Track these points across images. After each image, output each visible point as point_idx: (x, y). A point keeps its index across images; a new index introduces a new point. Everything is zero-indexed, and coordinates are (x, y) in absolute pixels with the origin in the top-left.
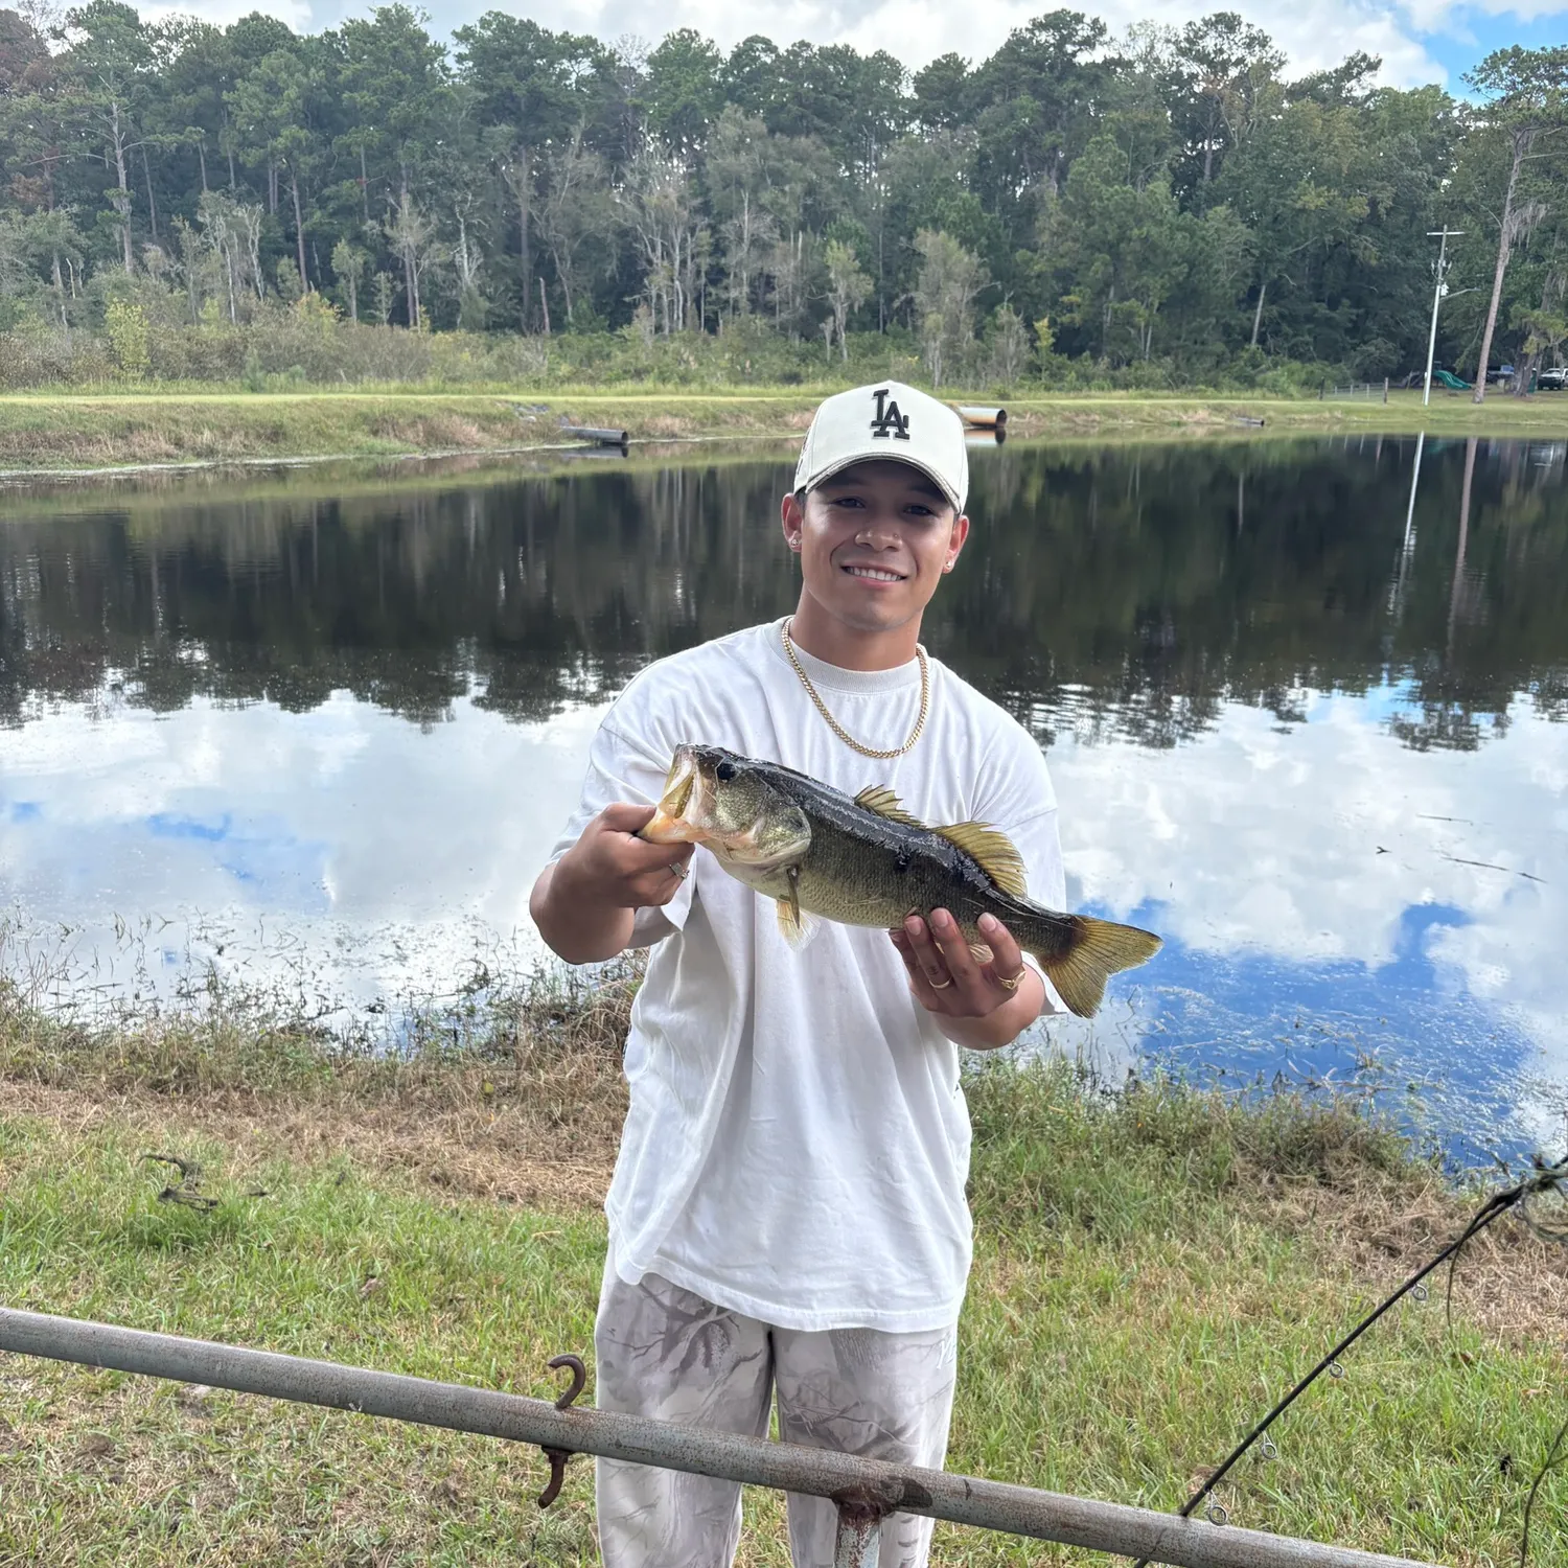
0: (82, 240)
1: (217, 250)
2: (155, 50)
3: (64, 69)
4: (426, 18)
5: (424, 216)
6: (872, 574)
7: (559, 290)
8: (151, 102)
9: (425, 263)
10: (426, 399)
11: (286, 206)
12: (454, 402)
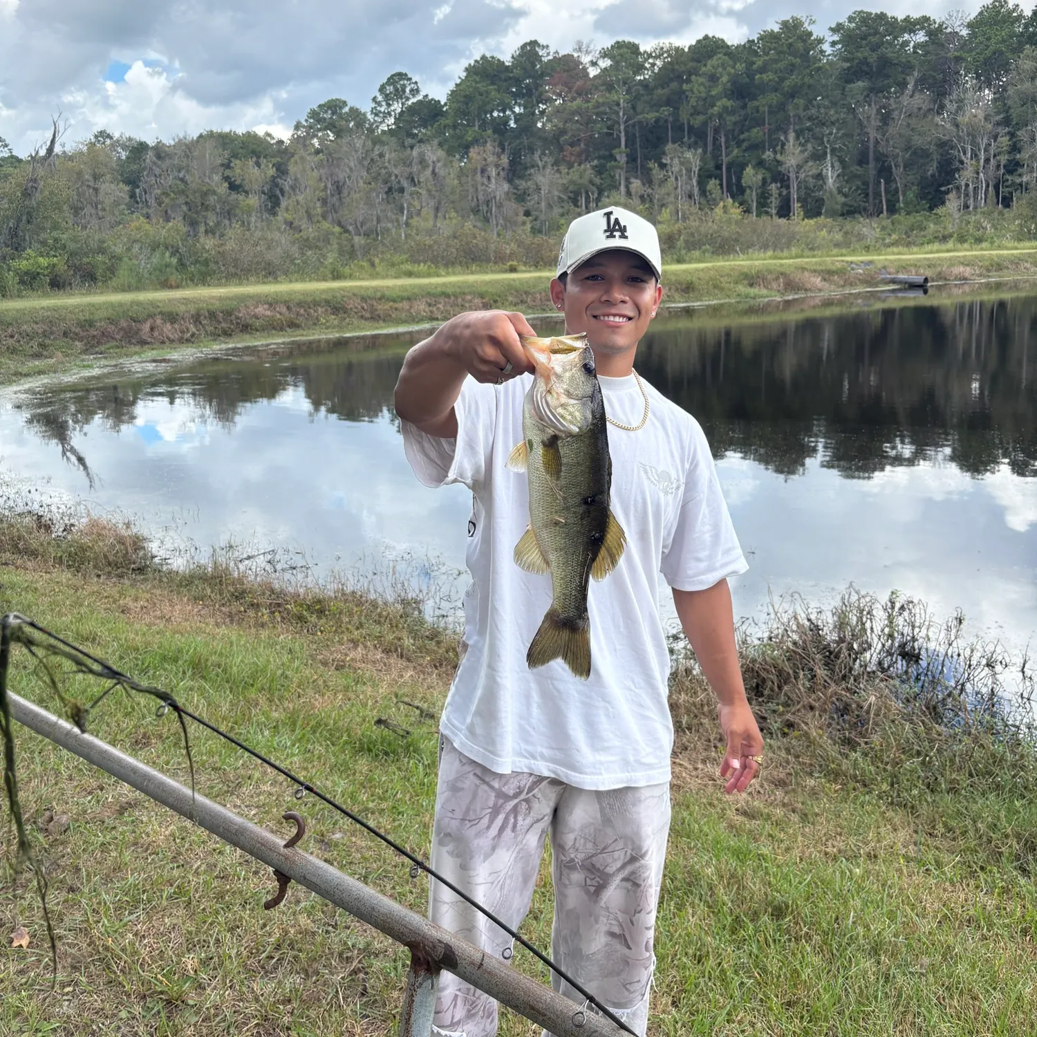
0: (598, 181)
1: (673, 179)
2: (647, 65)
3: (596, 83)
4: (813, 22)
5: (803, 145)
6: (611, 318)
7: (894, 186)
8: (643, 95)
9: (802, 176)
10: (787, 262)
11: (717, 147)
12: (807, 263)
